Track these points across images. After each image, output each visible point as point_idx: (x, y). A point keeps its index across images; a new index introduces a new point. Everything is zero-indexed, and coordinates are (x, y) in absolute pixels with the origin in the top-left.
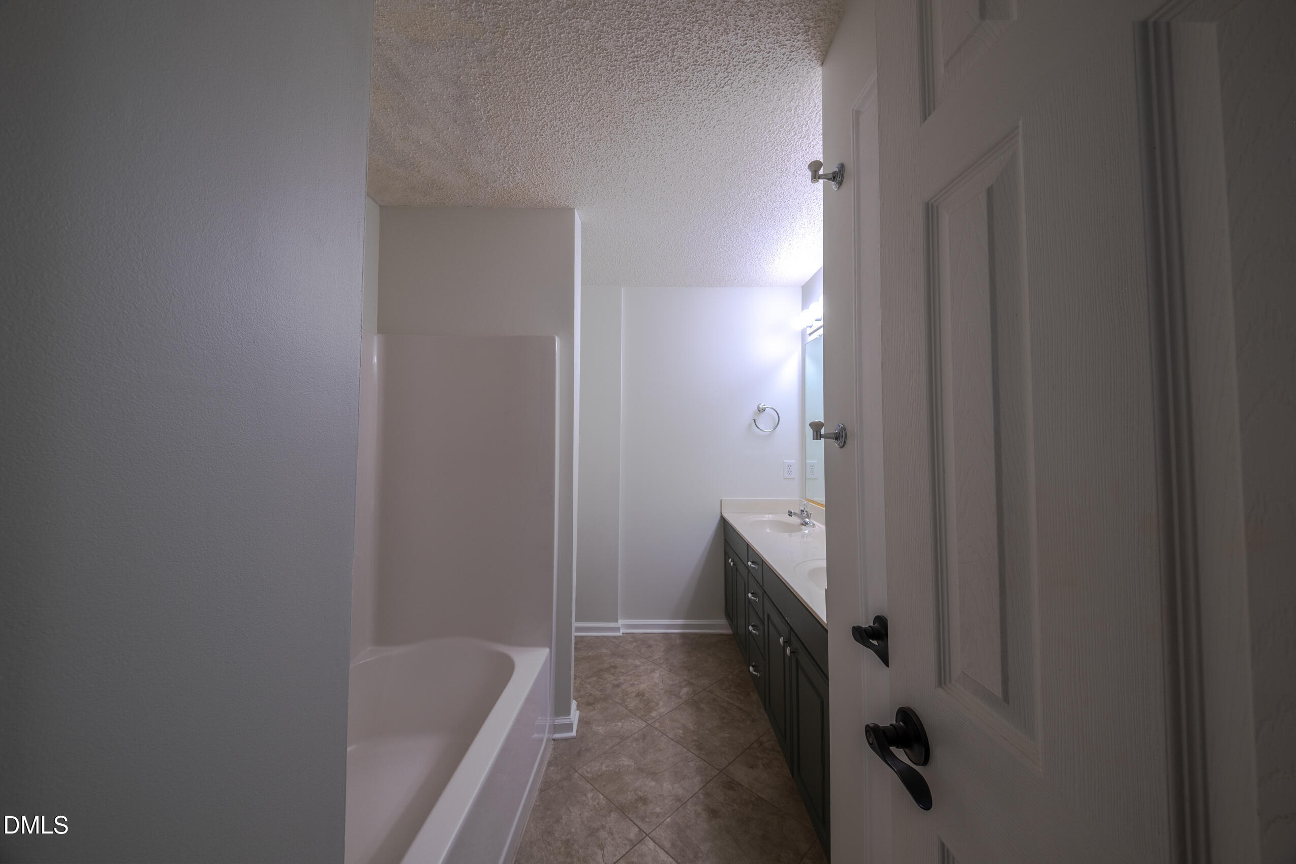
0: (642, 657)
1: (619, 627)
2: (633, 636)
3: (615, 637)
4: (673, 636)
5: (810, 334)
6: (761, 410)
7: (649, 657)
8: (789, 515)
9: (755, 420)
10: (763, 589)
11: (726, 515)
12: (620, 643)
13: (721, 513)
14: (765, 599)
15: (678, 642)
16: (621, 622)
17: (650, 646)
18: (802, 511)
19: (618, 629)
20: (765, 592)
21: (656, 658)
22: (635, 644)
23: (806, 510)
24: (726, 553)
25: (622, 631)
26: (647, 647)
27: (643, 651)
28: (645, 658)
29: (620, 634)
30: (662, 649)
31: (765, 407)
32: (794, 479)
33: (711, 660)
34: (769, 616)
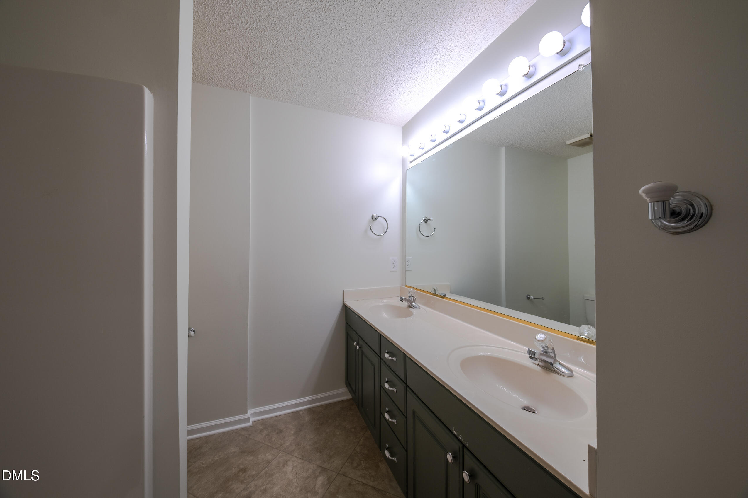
0: (273, 448)
1: (249, 418)
2: (263, 422)
3: (244, 429)
4: (301, 413)
5: (411, 162)
6: (374, 219)
7: (281, 446)
8: (401, 301)
9: (370, 227)
10: (406, 384)
11: (347, 303)
12: (250, 435)
13: (344, 302)
14: (408, 393)
15: (307, 419)
16: (250, 412)
17: (280, 431)
18: (410, 297)
19: (247, 420)
20: (407, 386)
21: (287, 445)
22: (265, 432)
23: (413, 295)
24: (348, 335)
25: (251, 420)
26: (277, 433)
27: (274, 439)
28: (276, 448)
29: (250, 424)
30: (293, 432)
31: (377, 216)
32: (397, 271)
33: (338, 433)
34: (414, 412)
